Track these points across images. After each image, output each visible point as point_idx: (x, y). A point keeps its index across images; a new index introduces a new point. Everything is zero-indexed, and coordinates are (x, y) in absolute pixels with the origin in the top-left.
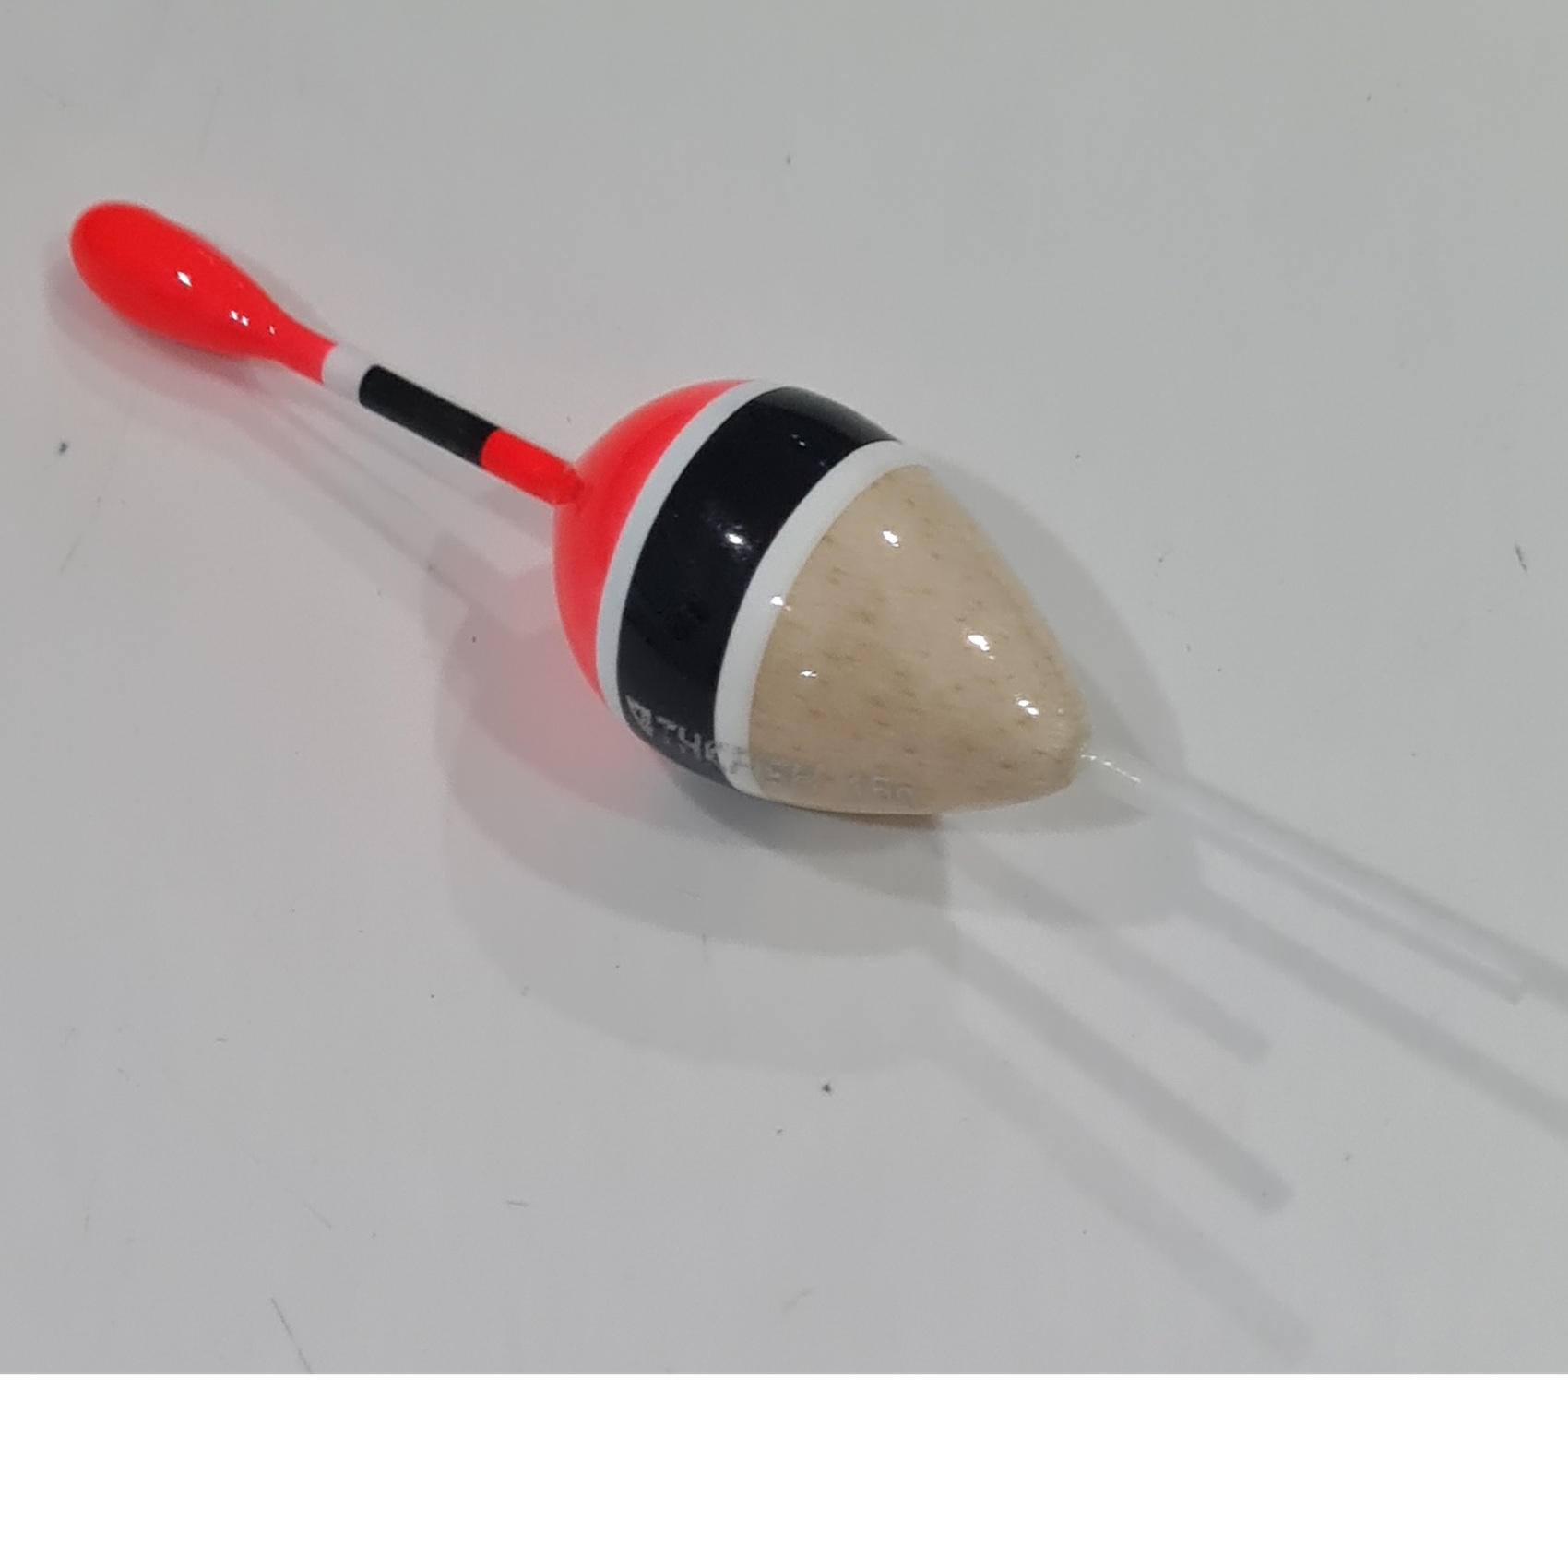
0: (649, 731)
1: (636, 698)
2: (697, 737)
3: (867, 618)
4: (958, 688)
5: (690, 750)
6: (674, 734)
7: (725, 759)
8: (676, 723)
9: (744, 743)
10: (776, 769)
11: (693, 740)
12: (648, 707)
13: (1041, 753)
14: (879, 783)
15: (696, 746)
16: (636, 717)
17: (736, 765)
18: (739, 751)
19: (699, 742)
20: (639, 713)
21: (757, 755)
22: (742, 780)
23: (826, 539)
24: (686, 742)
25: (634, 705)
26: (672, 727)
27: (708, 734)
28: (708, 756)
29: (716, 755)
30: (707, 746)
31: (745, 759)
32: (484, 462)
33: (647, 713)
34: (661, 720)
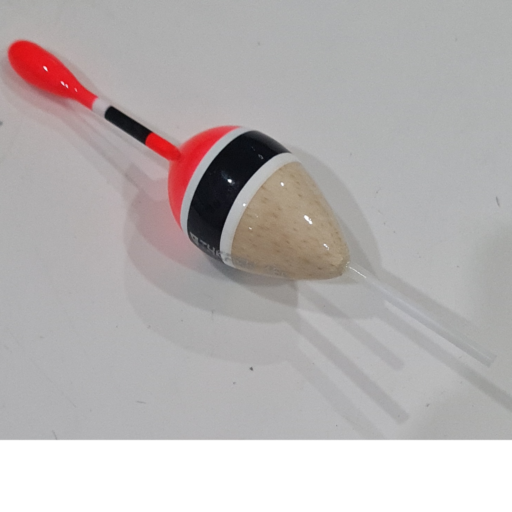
0: (198, 243)
1: (193, 233)
2: (214, 249)
3: (275, 216)
4: (305, 242)
5: (211, 252)
6: (206, 246)
7: (223, 257)
8: (207, 243)
9: (230, 253)
10: (240, 262)
11: (212, 249)
12: (197, 236)
15: (213, 251)
16: (193, 239)
17: (227, 258)
18: (228, 255)
21: (234, 257)
22: (228, 263)
24: (210, 249)
25: (192, 235)
26: (205, 244)
27: (218, 248)
28: (218, 255)
29: (220, 255)
30: (217, 252)
31: (230, 257)
32: (146, 143)
33: (197, 238)
34: (201, 241)
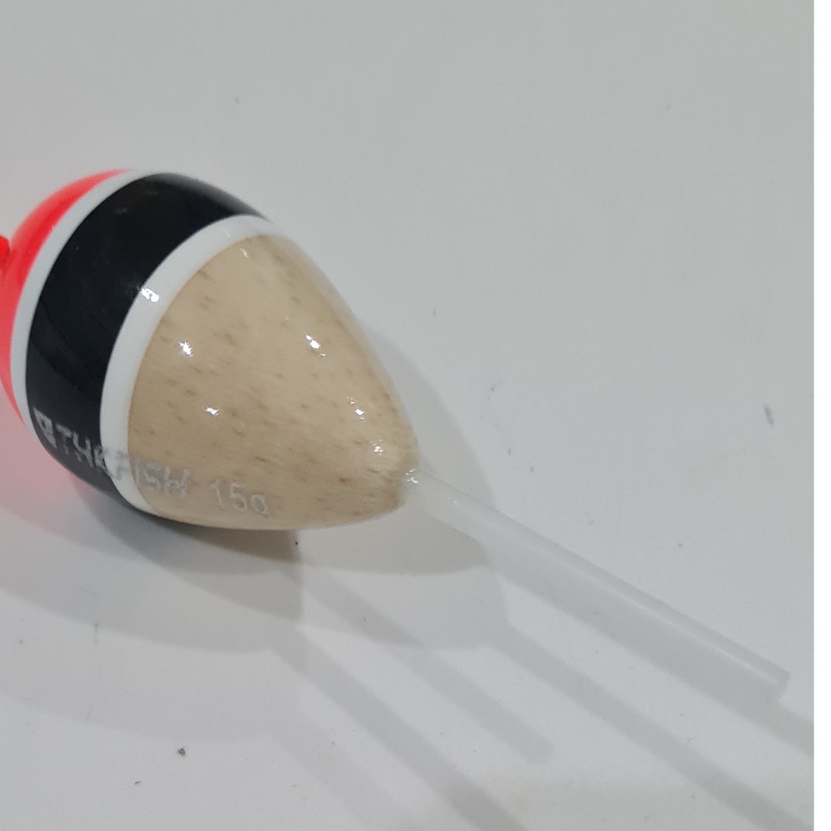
0: (52, 440)
1: (40, 409)
2: (88, 442)
3: (230, 340)
4: (304, 407)
5: (84, 457)
6: (70, 441)
7: (112, 465)
8: (72, 431)
9: (124, 449)
10: (151, 473)
11: (85, 446)
12: (49, 416)
13: (373, 471)
14: (236, 490)
15: (87, 453)
16: (42, 427)
17: (119, 469)
18: (121, 456)
19: (89, 447)
20: (44, 424)
21: (135, 460)
22: (126, 486)
23: (201, 273)
24: (80, 449)
25: (39, 415)
26: (67, 433)
27: (96, 440)
28: (98, 462)
29: (104, 461)
30: (96, 452)
31: (126, 464)
33: (49, 422)
34: (60, 428)
